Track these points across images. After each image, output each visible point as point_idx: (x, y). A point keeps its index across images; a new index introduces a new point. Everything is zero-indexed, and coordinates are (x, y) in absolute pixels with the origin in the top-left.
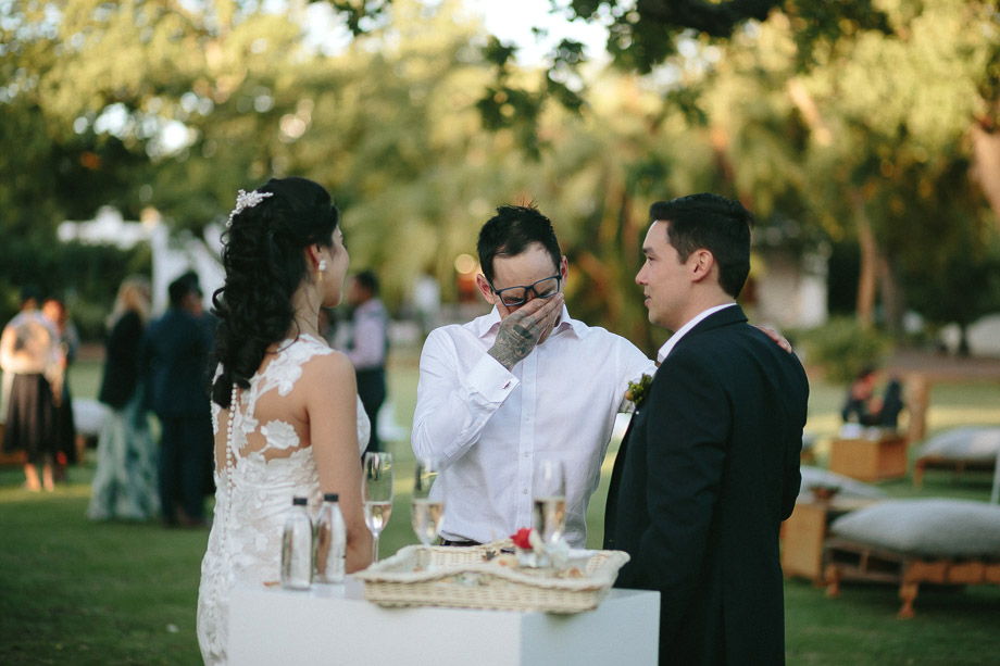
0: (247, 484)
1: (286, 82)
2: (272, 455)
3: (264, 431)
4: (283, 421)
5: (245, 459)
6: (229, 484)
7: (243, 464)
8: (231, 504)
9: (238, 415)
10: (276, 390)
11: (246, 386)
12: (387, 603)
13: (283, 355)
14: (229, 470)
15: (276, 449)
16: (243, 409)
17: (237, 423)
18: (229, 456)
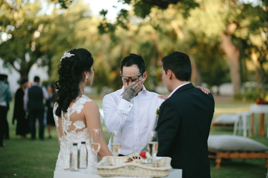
0: (71, 140)
1: (36, 21)
2: (78, 131)
3: (74, 124)
4: (80, 120)
5: (69, 133)
6: (65, 140)
7: (68, 134)
8: (66, 146)
9: (65, 120)
10: (76, 112)
11: (65, 111)
12: (104, 175)
13: (77, 102)
14: (64, 136)
15: (79, 129)
16: (66, 118)
17: (65, 123)
18: (64, 132)
